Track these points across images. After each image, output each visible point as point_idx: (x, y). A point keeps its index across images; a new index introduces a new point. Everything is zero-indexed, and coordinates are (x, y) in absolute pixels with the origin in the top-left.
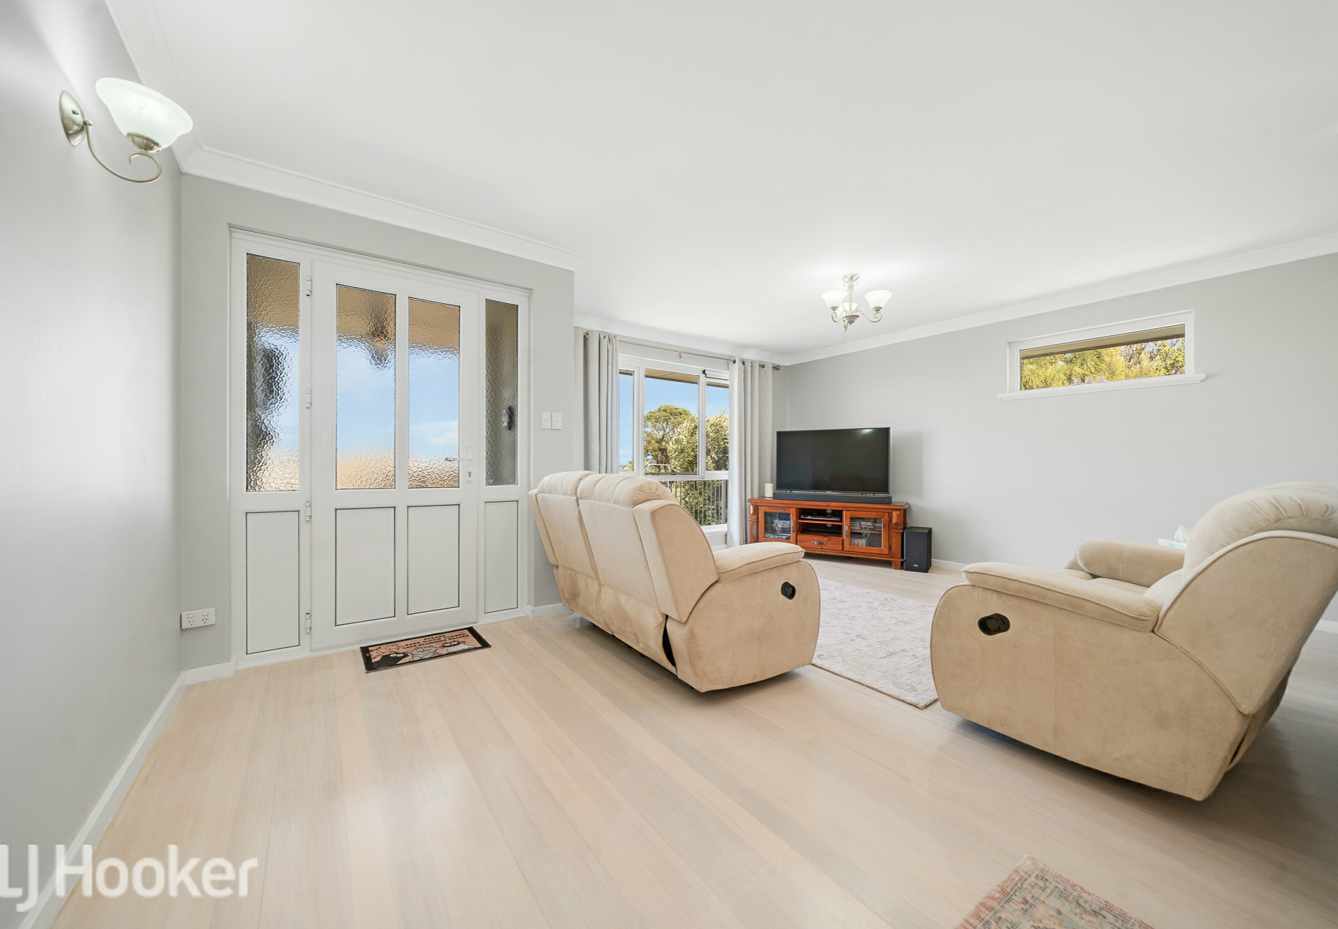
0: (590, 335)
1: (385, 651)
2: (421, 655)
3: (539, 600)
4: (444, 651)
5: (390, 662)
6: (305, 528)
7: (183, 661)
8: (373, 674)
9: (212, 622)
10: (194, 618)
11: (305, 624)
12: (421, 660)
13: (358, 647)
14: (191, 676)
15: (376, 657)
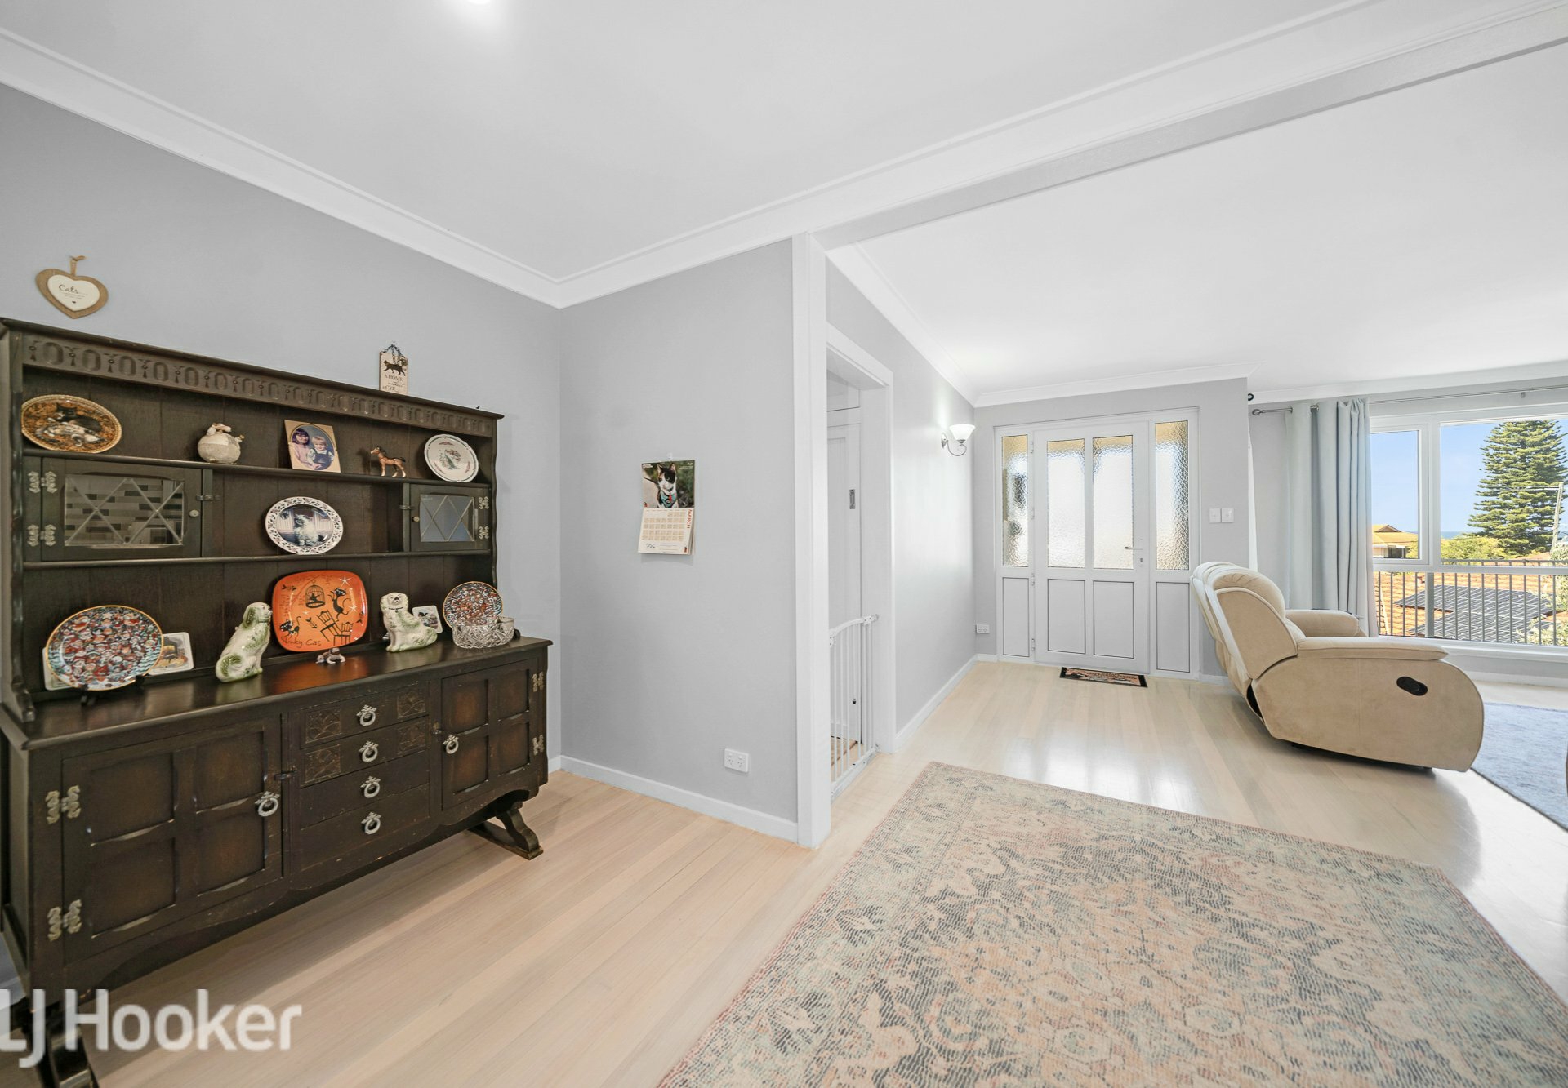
0: (1320, 409)
1: (1075, 672)
2: (1095, 679)
3: (1206, 669)
4: (1113, 681)
5: (1075, 677)
6: (1031, 588)
7: (976, 649)
8: (1063, 679)
9: (988, 632)
10: (982, 628)
11: (1032, 645)
12: (1094, 681)
13: (1060, 667)
14: (981, 657)
15: (1068, 673)
